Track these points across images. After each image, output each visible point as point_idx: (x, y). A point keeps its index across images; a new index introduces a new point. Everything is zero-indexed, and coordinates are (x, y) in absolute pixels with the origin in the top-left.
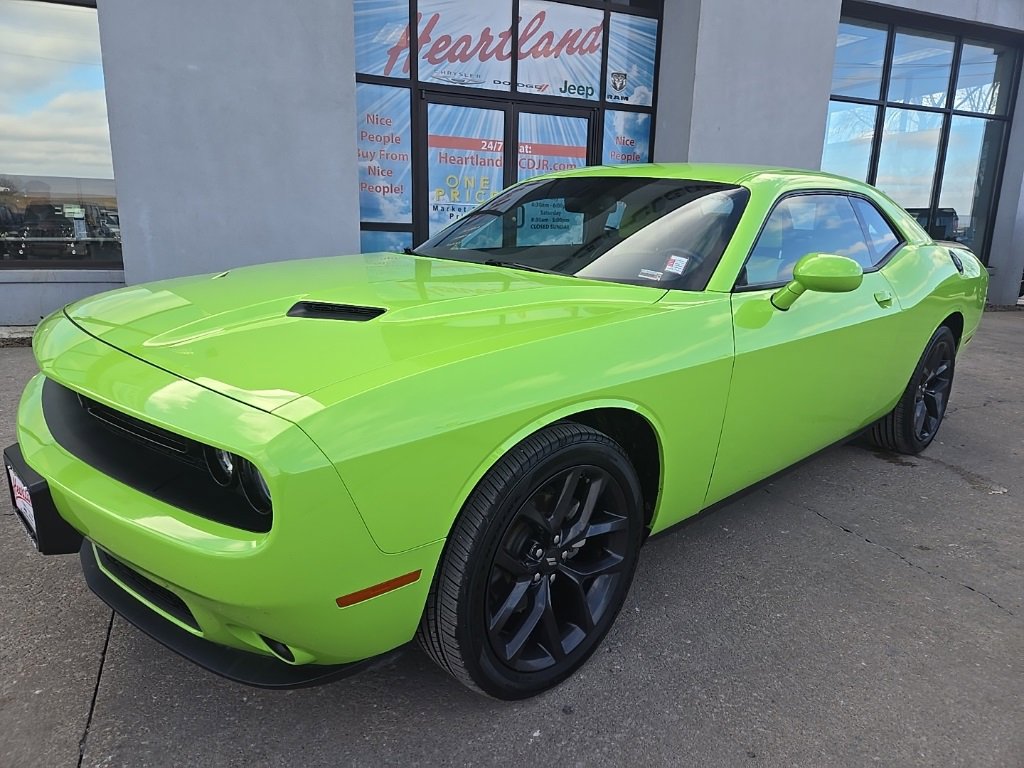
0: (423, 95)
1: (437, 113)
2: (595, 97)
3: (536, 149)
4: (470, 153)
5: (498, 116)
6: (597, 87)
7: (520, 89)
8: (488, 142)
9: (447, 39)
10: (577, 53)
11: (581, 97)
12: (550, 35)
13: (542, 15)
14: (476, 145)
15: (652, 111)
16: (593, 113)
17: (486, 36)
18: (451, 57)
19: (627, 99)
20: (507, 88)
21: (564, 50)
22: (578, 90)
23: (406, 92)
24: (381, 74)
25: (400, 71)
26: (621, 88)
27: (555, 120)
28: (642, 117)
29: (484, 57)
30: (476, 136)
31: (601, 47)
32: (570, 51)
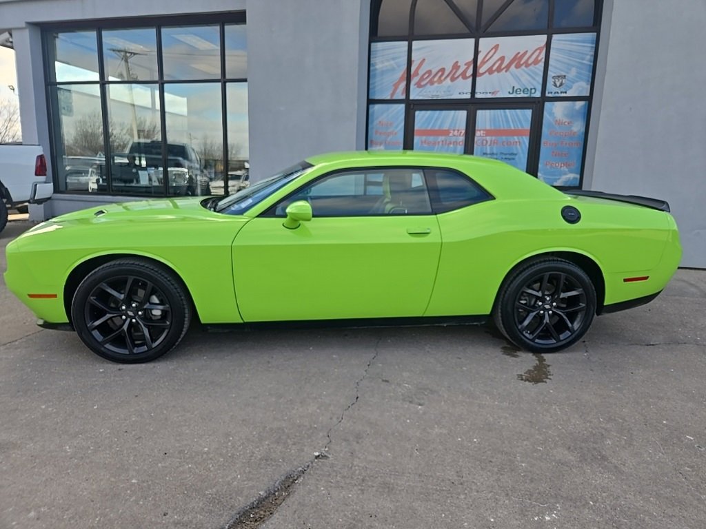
0: (412, 107)
1: (421, 116)
2: (538, 94)
3: (488, 133)
4: (441, 138)
5: (462, 115)
6: (539, 88)
7: (478, 96)
8: (454, 130)
9: (429, 72)
10: (523, 67)
11: (526, 96)
12: (502, 59)
13: (496, 47)
14: (446, 133)
15: (589, 99)
16: (537, 105)
17: (456, 66)
18: (432, 83)
19: (566, 92)
20: (468, 96)
21: (513, 66)
22: (523, 92)
23: (403, 106)
24: (389, 98)
25: (400, 95)
26: (560, 86)
27: (505, 112)
28: (580, 104)
29: (453, 79)
30: (446, 127)
31: (543, 60)
32: (518, 66)
